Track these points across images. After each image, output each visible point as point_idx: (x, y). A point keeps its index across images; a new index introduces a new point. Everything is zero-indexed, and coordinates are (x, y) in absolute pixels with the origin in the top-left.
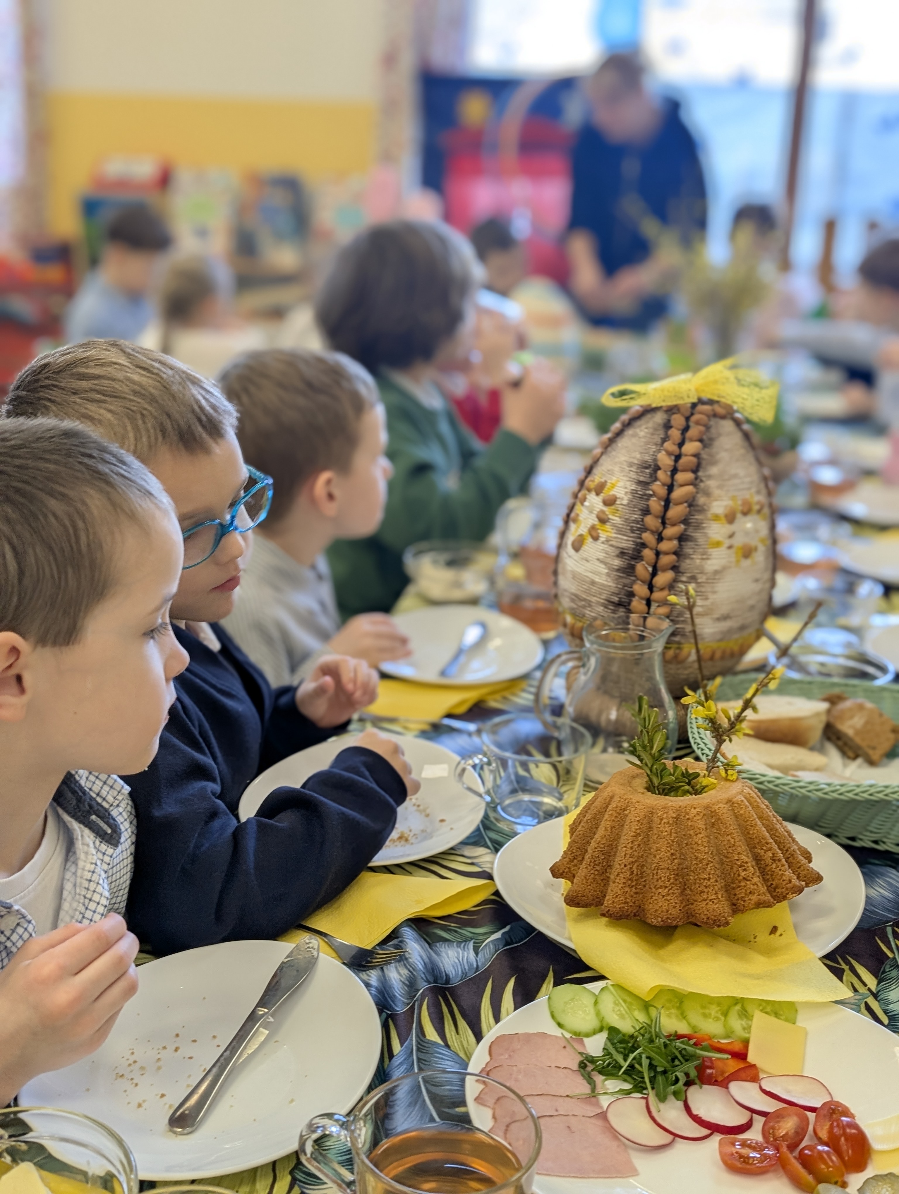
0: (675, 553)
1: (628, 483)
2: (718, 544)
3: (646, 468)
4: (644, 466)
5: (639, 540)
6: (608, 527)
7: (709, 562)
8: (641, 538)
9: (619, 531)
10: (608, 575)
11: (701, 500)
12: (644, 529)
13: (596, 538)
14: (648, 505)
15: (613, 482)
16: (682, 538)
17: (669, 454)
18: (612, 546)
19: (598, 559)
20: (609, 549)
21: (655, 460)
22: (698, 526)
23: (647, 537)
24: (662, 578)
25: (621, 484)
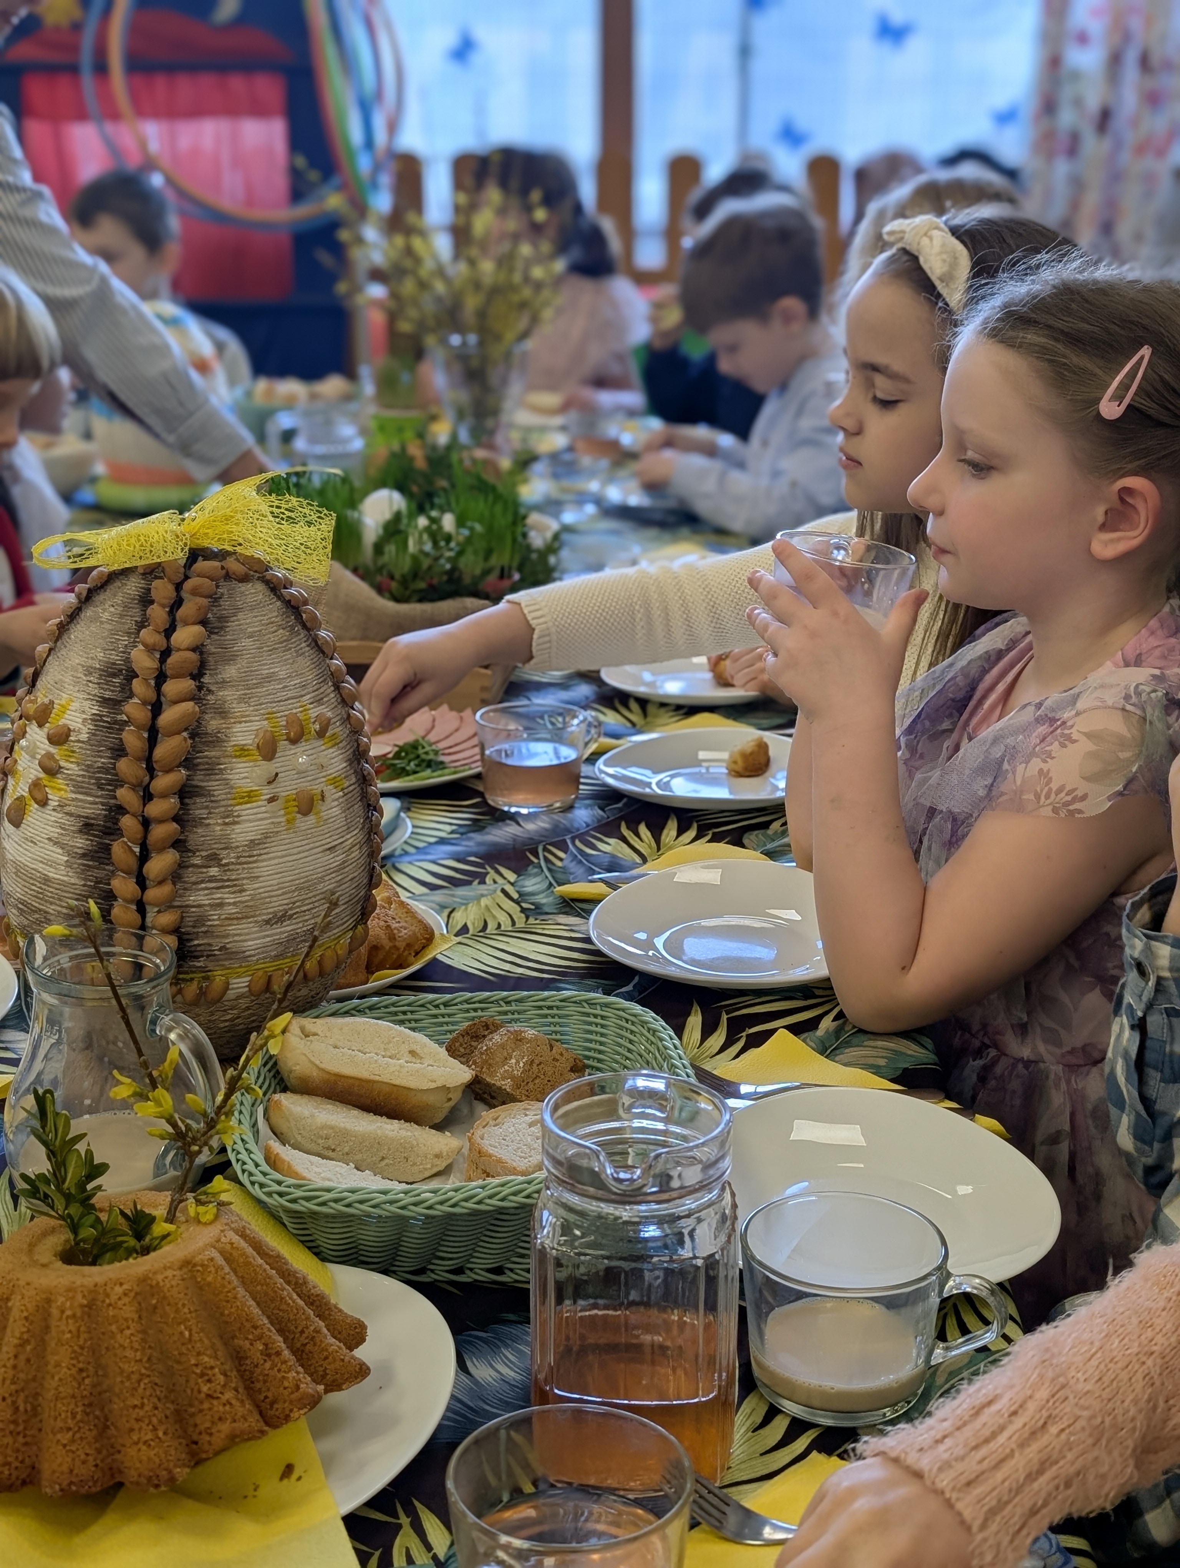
0: (176, 819)
1: (87, 704)
2: (250, 796)
3: (114, 675)
4: (109, 672)
5: (113, 801)
6: (60, 781)
7: (238, 828)
8: (115, 798)
9: (78, 788)
10: (68, 864)
11: (213, 724)
12: (118, 782)
13: (43, 803)
14: (121, 739)
15: (63, 702)
16: (185, 793)
17: (150, 649)
18: (70, 814)
19: (49, 839)
20: (65, 820)
21: (128, 660)
22: (212, 769)
23: (125, 795)
24: (158, 865)
25: (75, 705)
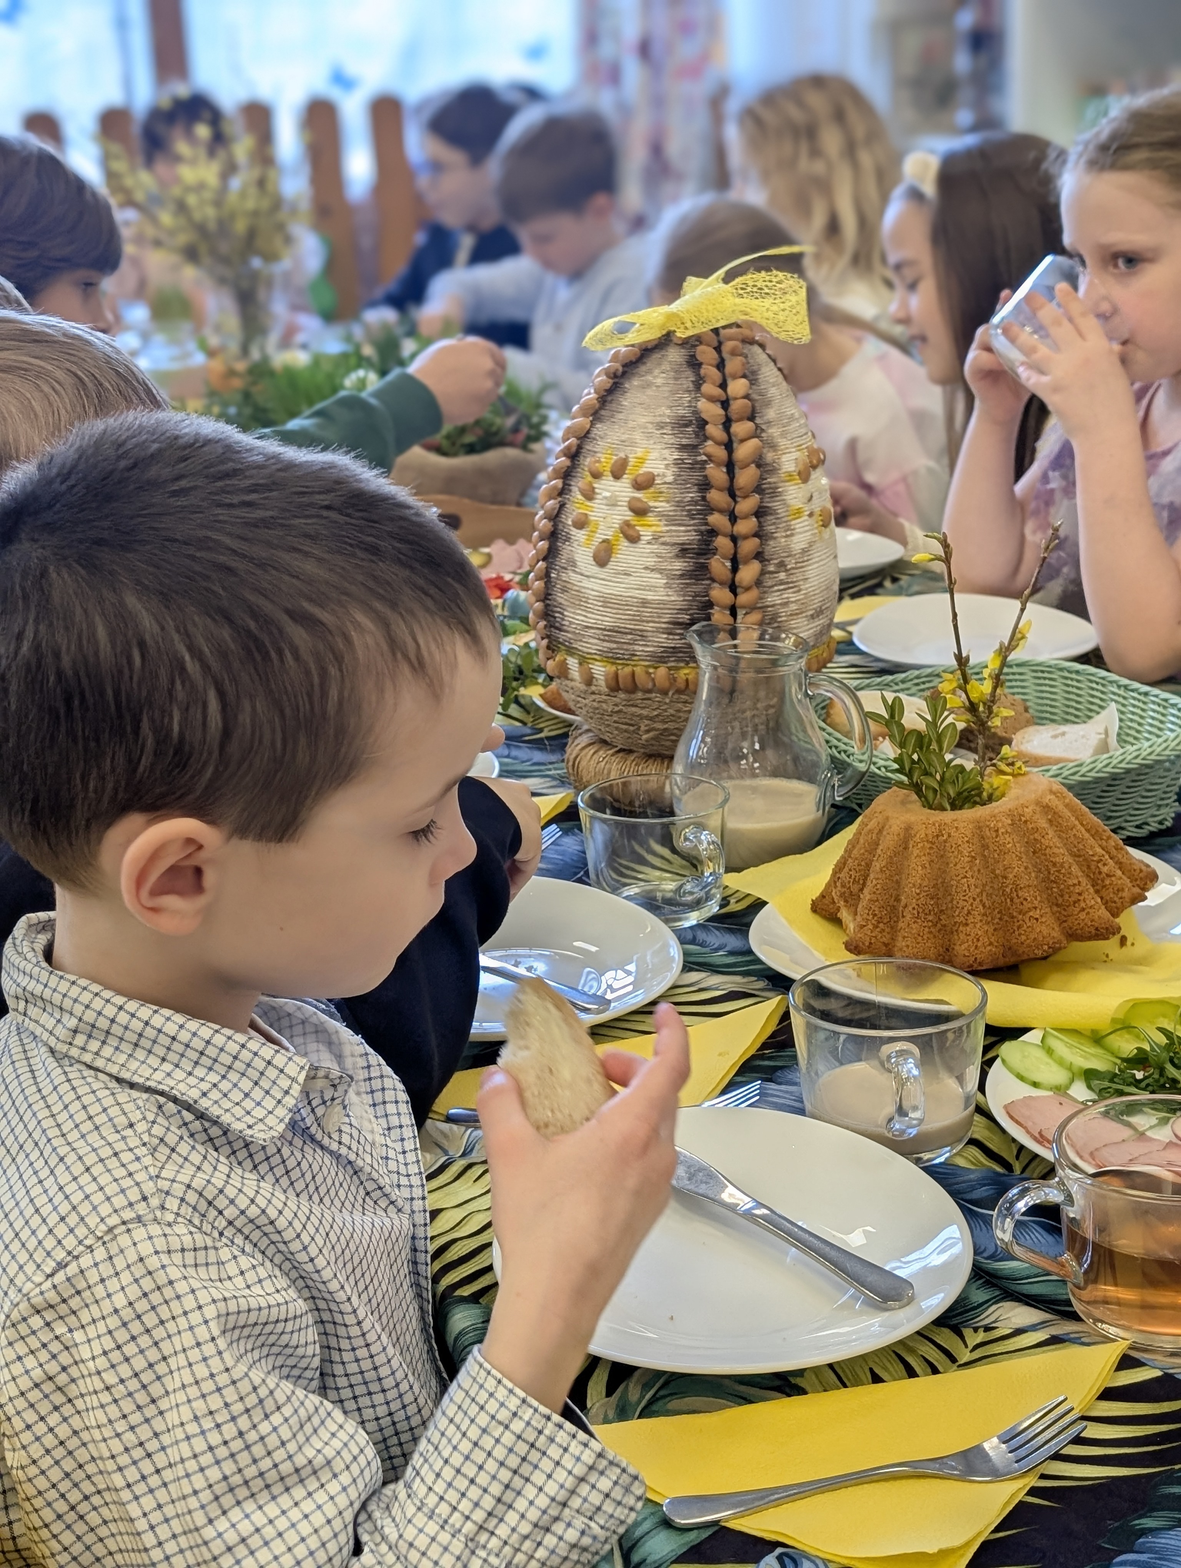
0: (756, 535)
1: (666, 453)
2: (799, 513)
3: (686, 426)
4: (681, 424)
5: (703, 528)
6: (651, 519)
7: (795, 539)
8: (707, 524)
9: (671, 520)
10: (668, 586)
11: (769, 456)
12: (710, 509)
13: (634, 539)
14: (706, 476)
15: (639, 455)
16: (760, 513)
17: (711, 399)
18: (663, 544)
19: (646, 568)
20: (663, 550)
21: (696, 412)
22: (774, 493)
23: (717, 520)
24: (748, 573)
25: (654, 455)
